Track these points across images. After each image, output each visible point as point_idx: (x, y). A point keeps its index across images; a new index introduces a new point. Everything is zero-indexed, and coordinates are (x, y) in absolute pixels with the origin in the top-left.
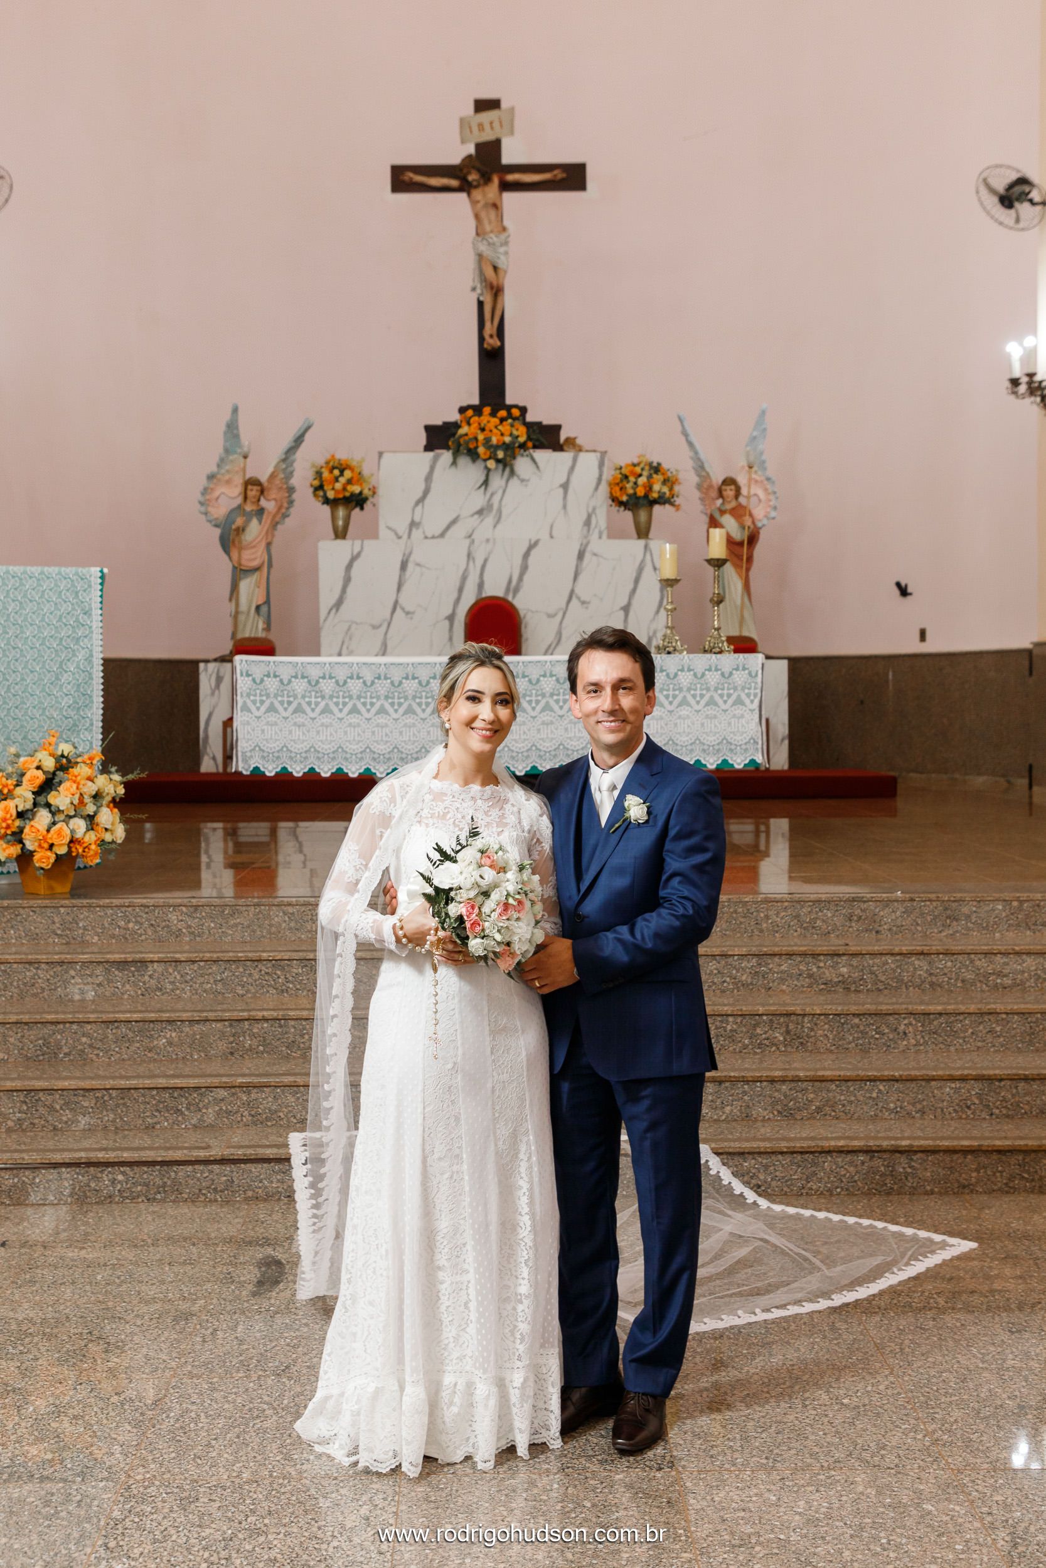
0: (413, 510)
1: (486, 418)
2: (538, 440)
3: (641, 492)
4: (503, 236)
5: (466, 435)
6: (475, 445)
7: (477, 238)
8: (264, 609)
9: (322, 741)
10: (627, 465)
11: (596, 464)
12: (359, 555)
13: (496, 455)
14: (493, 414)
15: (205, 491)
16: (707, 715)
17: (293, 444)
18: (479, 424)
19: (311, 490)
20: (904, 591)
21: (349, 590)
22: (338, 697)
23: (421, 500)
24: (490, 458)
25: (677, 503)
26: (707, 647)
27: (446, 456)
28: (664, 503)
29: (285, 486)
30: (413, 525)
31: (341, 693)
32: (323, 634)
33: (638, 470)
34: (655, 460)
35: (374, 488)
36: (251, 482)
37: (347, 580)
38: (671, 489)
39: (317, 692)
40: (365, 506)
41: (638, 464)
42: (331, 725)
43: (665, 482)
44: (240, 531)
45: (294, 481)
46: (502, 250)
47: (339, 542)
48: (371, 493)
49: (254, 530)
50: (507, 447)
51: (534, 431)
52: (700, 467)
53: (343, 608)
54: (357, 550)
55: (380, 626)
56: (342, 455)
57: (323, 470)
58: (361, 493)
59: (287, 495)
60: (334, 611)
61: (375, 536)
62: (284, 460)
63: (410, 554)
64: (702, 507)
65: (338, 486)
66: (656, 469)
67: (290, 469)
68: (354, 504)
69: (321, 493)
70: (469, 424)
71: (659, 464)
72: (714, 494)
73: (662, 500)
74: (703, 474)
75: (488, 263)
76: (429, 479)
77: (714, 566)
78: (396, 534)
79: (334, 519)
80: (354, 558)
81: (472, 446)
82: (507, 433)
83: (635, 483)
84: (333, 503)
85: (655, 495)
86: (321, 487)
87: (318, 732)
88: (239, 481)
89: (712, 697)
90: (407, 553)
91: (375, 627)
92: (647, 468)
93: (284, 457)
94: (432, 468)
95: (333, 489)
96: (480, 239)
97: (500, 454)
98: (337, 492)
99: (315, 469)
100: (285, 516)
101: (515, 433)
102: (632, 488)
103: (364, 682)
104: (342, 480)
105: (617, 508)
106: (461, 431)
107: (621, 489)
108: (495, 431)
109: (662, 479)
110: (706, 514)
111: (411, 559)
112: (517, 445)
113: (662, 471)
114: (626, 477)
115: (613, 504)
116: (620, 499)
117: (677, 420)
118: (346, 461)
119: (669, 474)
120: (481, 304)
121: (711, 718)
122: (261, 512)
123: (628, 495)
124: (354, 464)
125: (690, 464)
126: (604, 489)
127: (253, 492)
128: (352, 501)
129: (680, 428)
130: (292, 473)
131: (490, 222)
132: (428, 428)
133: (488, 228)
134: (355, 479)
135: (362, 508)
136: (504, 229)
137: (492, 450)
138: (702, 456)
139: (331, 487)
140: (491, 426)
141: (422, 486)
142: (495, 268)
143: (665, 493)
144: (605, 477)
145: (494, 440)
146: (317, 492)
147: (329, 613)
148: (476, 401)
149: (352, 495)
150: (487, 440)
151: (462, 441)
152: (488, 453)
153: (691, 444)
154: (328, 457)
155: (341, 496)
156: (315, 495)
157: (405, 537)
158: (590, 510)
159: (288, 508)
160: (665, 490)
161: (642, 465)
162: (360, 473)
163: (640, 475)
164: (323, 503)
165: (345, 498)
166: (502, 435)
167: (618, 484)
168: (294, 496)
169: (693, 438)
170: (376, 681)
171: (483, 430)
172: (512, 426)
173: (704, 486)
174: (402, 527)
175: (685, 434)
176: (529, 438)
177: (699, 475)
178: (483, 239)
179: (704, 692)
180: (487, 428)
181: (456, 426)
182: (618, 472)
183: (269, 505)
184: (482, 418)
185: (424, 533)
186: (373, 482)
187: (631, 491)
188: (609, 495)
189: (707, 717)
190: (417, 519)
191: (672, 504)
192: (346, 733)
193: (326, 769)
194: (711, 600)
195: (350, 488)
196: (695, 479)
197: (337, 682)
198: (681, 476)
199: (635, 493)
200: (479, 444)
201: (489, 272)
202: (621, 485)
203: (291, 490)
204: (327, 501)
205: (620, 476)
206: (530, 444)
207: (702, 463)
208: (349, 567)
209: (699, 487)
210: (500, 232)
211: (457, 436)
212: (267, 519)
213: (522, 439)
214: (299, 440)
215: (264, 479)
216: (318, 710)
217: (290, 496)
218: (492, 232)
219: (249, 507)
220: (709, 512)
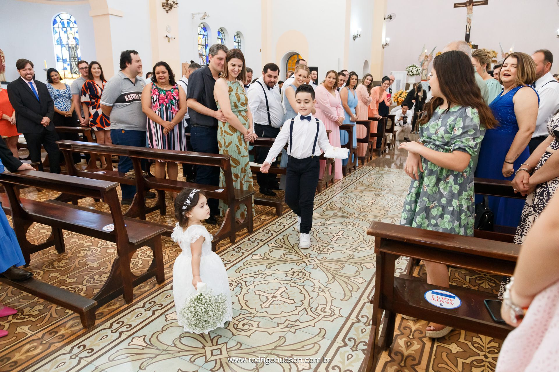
8: (426, 75)
15: (419, 57)
29: (431, 56)
34: (493, 50)
43: (495, 54)
44: (424, 63)
45: (433, 56)
46: (471, 16)
49: (426, 63)
52: (502, 51)
59: (432, 58)
75: (469, 19)
85: (493, 56)
93: (432, 52)
96: (468, 15)
100: (431, 61)
117: (499, 43)
120: (467, 26)
122: (427, 60)
127: (426, 57)
130: (433, 54)
131: (470, 11)
133: (469, 13)
138: (503, 49)
173: (503, 54)
175: (500, 46)
183: (429, 59)
196: (501, 53)
210: (471, 13)
212: (428, 61)
214: (434, 49)
215: (428, 55)
219: (425, 60)
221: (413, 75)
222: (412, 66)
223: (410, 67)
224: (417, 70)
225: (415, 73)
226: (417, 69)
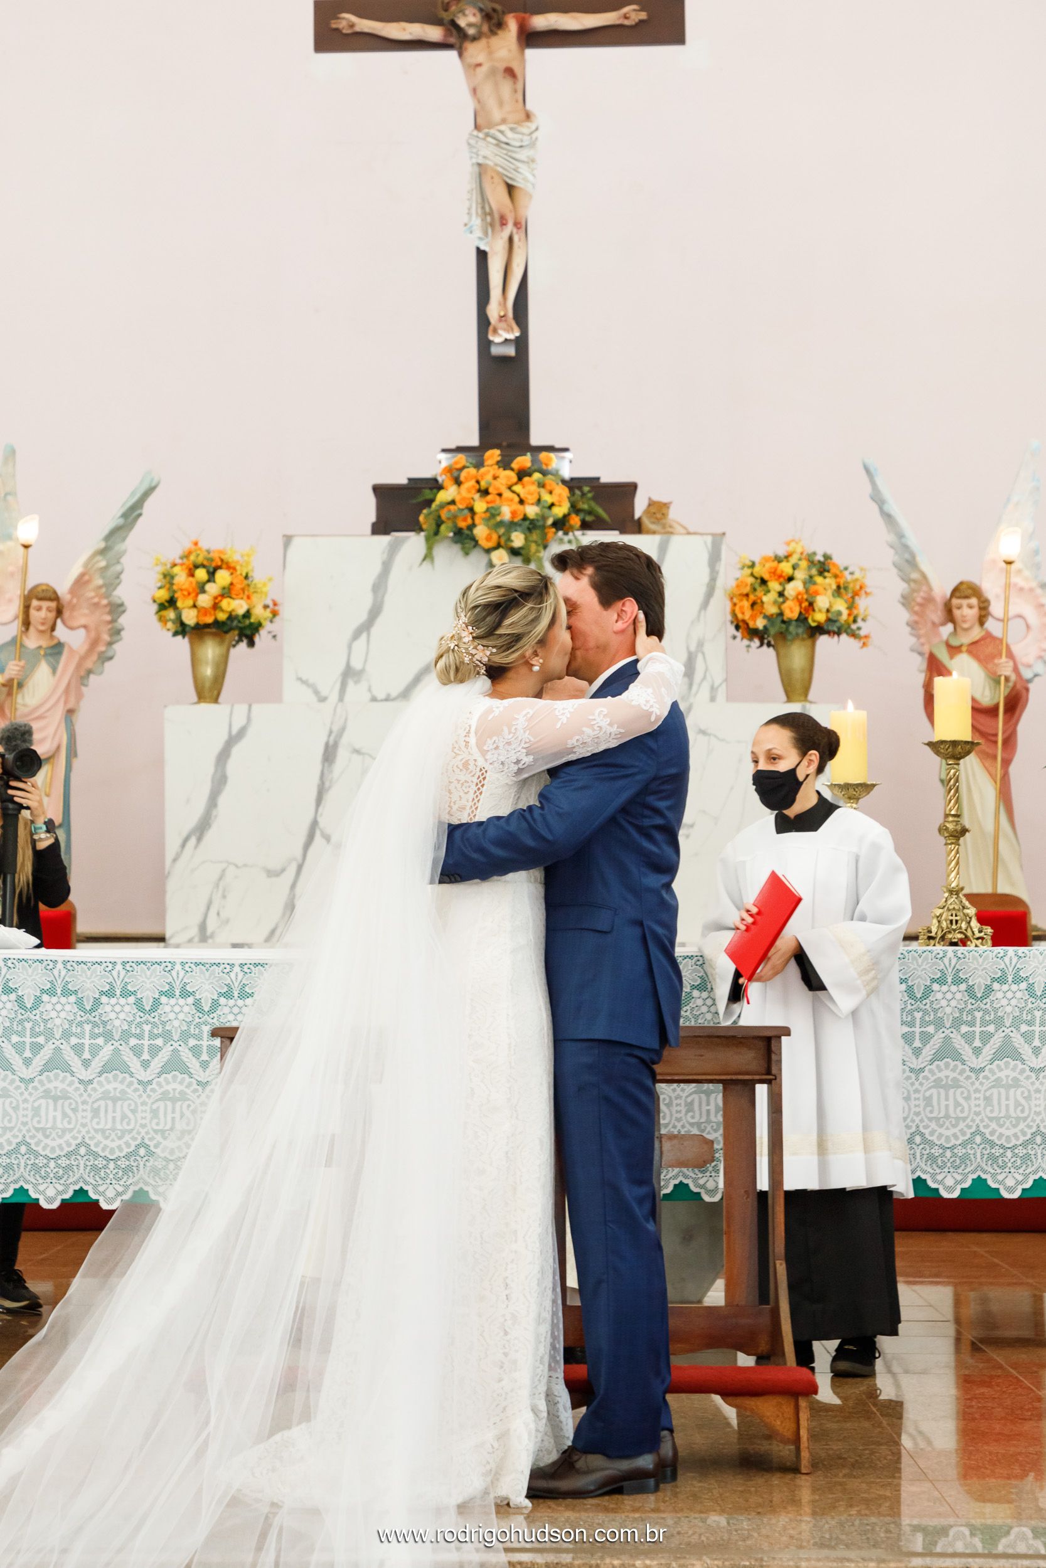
0: (350, 647)
1: (492, 472)
2: (590, 512)
3: (792, 611)
4: (527, 128)
5: (453, 502)
6: (469, 521)
7: (475, 133)
9: (103, 1131)
10: (766, 559)
11: (704, 557)
12: (242, 732)
13: (509, 539)
14: (505, 464)
16: (939, 1079)
17: (121, 521)
18: (478, 482)
19: (155, 607)
21: (222, 800)
22: (140, 1037)
23: (366, 627)
24: (498, 546)
25: (862, 633)
26: (934, 930)
27: (414, 543)
28: (839, 634)
29: (105, 602)
30: (349, 674)
31: (147, 1028)
32: (171, 885)
33: (786, 568)
34: (819, 549)
35: (275, 604)
36: (37, 594)
37: (220, 782)
38: (851, 607)
39: (95, 1025)
40: (257, 639)
41: (787, 557)
42: (123, 1097)
43: (839, 591)
44: (15, 686)
45: (121, 593)
46: (523, 155)
47: (205, 707)
48: (268, 614)
49: (43, 683)
50: (531, 526)
51: (583, 495)
52: (908, 564)
53: (210, 835)
54: (238, 722)
55: (283, 870)
56: (213, 543)
57: (176, 570)
58: (247, 614)
59: (108, 618)
60: (193, 841)
61: (273, 694)
62: (102, 552)
63: (343, 729)
64: (913, 640)
65: (204, 600)
66: (823, 567)
67: (118, 568)
68: (235, 634)
69: (171, 614)
70: (458, 482)
71: (827, 557)
72: (936, 615)
73: (831, 627)
74: (915, 575)
75: (497, 180)
76: (379, 586)
77: (946, 757)
78: (316, 692)
79: (195, 662)
80: (232, 741)
81: (462, 524)
82: (532, 499)
83: (781, 594)
84: (196, 632)
85: (820, 617)
86: (172, 602)
87: (96, 1112)
88: (14, 593)
89: (947, 1039)
90: (335, 729)
91: (272, 874)
92: (804, 564)
93: (102, 545)
94: (387, 566)
95: (195, 606)
96: (481, 135)
97: (518, 539)
98: (203, 611)
99: (161, 569)
100: (105, 658)
101: (547, 498)
102: (775, 602)
103: (197, 1004)
104: (213, 589)
105: (746, 642)
106: (442, 496)
107: (753, 604)
108: (507, 494)
109: (834, 587)
110: (921, 654)
111: (344, 741)
112: (550, 521)
113: (833, 570)
114: (764, 582)
115: (739, 634)
116: (751, 625)
117: (864, 472)
118: (221, 552)
119: (849, 578)
120: (482, 256)
121: (946, 1087)
122: (55, 650)
123: (765, 617)
124: (233, 557)
125: (889, 556)
126: (720, 608)
127: (41, 612)
128: (231, 629)
129: (868, 489)
130: (118, 576)
131: (501, 104)
132: (378, 490)
133: (497, 115)
134: (238, 586)
135: (251, 644)
136: (528, 116)
137: (502, 531)
138: (913, 541)
139: (190, 602)
140: (501, 484)
141: (368, 601)
142: (510, 189)
143: (839, 613)
144: (720, 583)
145: (506, 513)
146: (164, 613)
147: (183, 845)
148: (474, 441)
149: (231, 617)
150: (492, 513)
151: (444, 514)
152: (495, 537)
153: (888, 517)
154: (188, 545)
155: (209, 620)
156: (162, 620)
157: (334, 697)
158: (693, 648)
159: (110, 644)
160: (840, 606)
161: (794, 560)
162: (246, 577)
163: (790, 579)
164: (176, 634)
165: (216, 623)
166: (522, 502)
167: (747, 595)
168: (123, 620)
169: (893, 507)
170: (222, 1001)
171: (485, 492)
172: (542, 485)
173: (916, 599)
174: (329, 683)
175: (878, 499)
176: (574, 508)
177: (906, 580)
178: (487, 135)
179: (931, 1029)
180: (491, 490)
181: (435, 485)
182: (748, 571)
183: (72, 637)
184: (482, 470)
185: (370, 690)
186: (271, 592)
187: (772, 610)
188: (729, 617)
189: (938, 1084)
190: (357, 664)
191: (854, 635)
192: (155, 1113)
193: (110, 1193)
194: (942, 830)
195: (225, 604)
196: (899, 587)
197: (139, 1004)
198: (870, 582)
199: (781, 614)
200: (477, 520)
201: (498, 198)
202: (752, 597)
203: (117, 609)
204: (182, 629)
205: (751, 580)
206: (576, 520)
207: (913, 556)
208: (223, 756)
209: (906, 601)
210: (518, 123)
211: (434, 506)
212: (68, 664)
213: (560, 511)
214: (132, 514)
215: (62, 588)
216: (97, 1064)
217: (113, 621)
218: (504, 121)
219: (32, 642)
220: (926, 649)
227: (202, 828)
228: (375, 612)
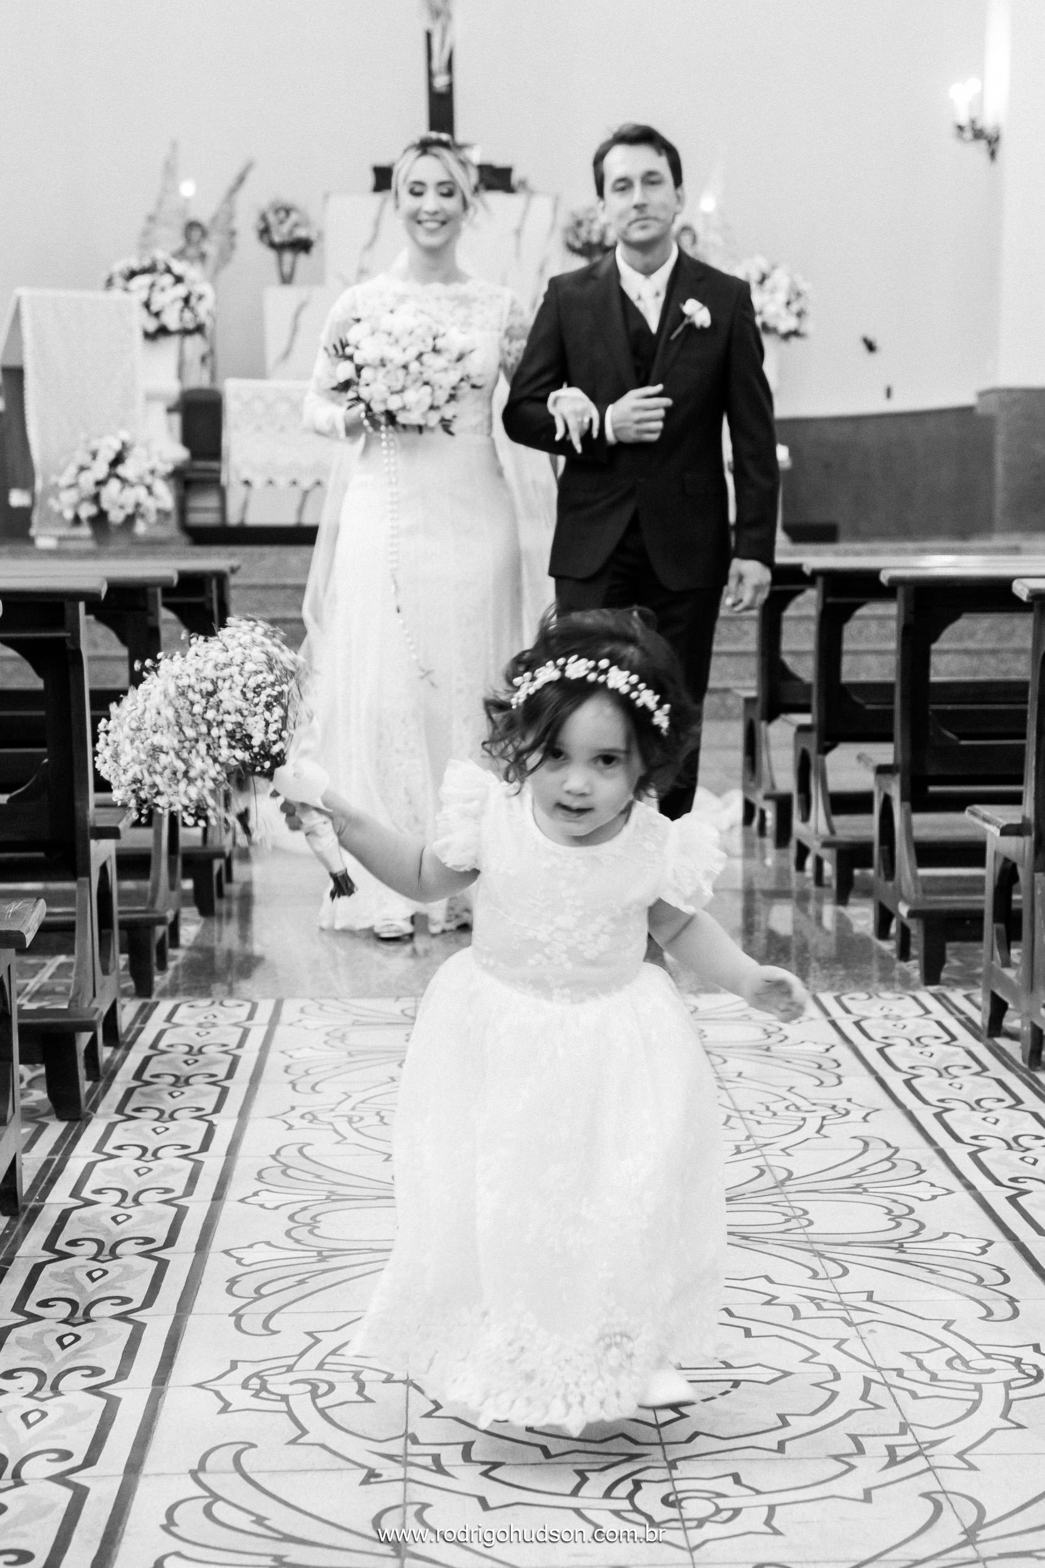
2: (490, 183)
3: (596, 239)
8: (209, 361)
10: (582, 210)
11: (549, 208)
12: (306, 303)
17: (236, 183)
19: (255, 234)
20: (871, 347)
21: (297, 339)
23: (370, 245)
29: (227, 229)
30: (361, 271)
33: (592, 214)
35: (322, 232)
36: (192, 226)
37: (295, 329)
40: (311, 251)
41: (592, 208)
45: (236, 224)
47: (285, 287)
48: (317, 237)
51: (486, 173)
54: (304, 297)
56: (287, 198)
57: (268, 211)
58: (307, 237)
59: (229, 238)
60: (281, 361)
61: (322, 282)
62: (226, 202)
65: (285, 228)
67: (233, 211)
68: (300, 249)
69: (265, 238)
76: (377, 224)
78: (344, 281)
79: (280, 264)
80: (301, 308)
83: (590, 229)
84: (279, 248)
86: (266, 230)
88: (179, 224)
93: (225, 197)
94: (380, 212)
95: (279, 232)
98: (283, 236)
99: (259, 212)
100: (227, 261)
102: (587, 234)
104: (289, 223)
105: (571, 256)
107: (575, 235)
114: (580, 222)
115: (567, 250)
116: (575, 246)
118: (291, 202)
120: (429, 35)
122: (203, 257)
123: (582, 242)
124: (299, 206)
126: (558, 235)
127: (195, 235)
128: (298, 246)
130: (234, 215)
132: (375, 169)
134: (301, 222)
135: (308, 254)
139: (277, 230)
141: (371, 231)
144: (558, 223)
146: (262, 236)
147: (276, 363)
149: (299, 239)
154: (272, 198)
155: (287, 240)
156: (260, 239)
158: (544, 258)
159: (230, 253)
162: (306, 217)
163: (595, 221)
164: (269, 248)
165: (291, 243)
167: (572, 230)
168: (237, 240)
174: (351, 276)
182: (573, 217)
183: (211, 248)
186: (319, 225)
187: (585, 238)
188: (563, 242)
190: (365, 266)
195: (295, 232)
199: (590, 240)
202: (575, 231)
203: (233, 234)
204: (273, 245)
205: (574, 222)
208: (297, 316)
212: (210, 264)
214: (241, 180)
215: (205, 221)
217: (232, 240)
219: (191, 252)
221: (163, 331)
222: (145, 271)
223: (133, 274)
224: (186, 300)
225: (172, 321)
226: (181, 290)
227: (287, 354)
228: (375, 236)
